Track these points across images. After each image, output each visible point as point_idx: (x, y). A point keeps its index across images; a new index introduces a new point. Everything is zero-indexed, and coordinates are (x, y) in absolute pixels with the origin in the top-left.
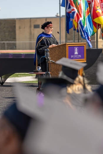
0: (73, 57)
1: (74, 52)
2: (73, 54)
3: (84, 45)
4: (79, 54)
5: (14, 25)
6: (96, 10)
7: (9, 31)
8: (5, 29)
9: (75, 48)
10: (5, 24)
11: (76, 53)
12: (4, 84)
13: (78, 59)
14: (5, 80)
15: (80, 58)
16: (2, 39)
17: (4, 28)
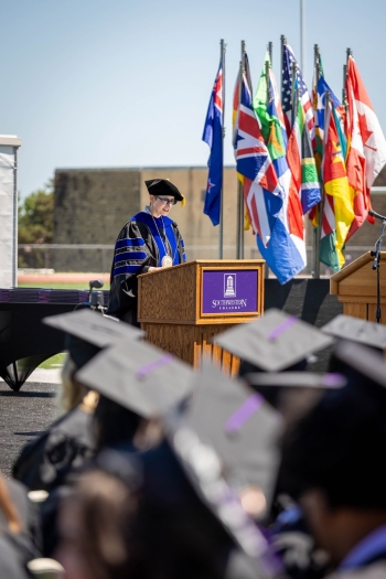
0: (218, 307)
1: (221, 288)
2: (220, 296)
3: (258, 268)
4: (239, 296)
5: (136, 188)
6: (334, 155)
7: (119, 209)
8: (104, 202)
9: (227, 276)
10: (103, 186)
11: (230, 292)
12: (23, 388)
13: (238, 311)
14: (27, 375)
15: (243, 309)
16: (93, 236)
17: (102, 198)
